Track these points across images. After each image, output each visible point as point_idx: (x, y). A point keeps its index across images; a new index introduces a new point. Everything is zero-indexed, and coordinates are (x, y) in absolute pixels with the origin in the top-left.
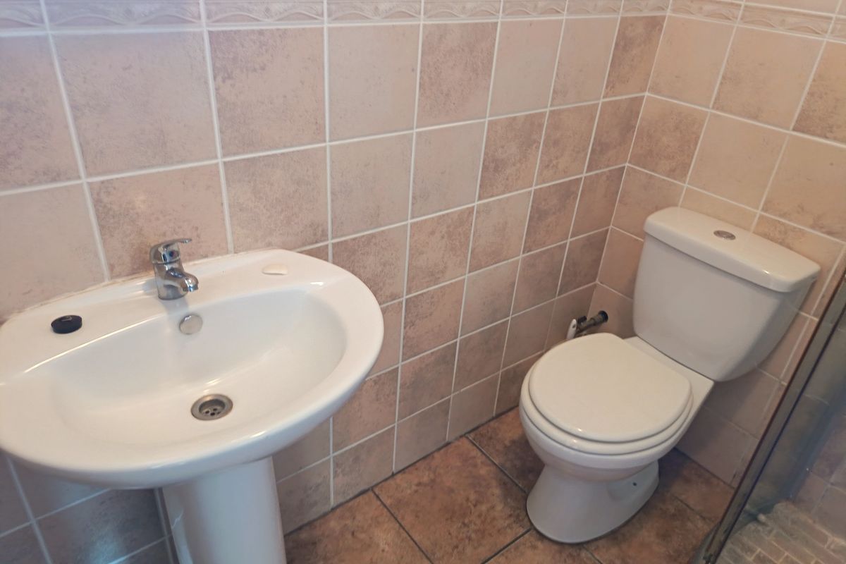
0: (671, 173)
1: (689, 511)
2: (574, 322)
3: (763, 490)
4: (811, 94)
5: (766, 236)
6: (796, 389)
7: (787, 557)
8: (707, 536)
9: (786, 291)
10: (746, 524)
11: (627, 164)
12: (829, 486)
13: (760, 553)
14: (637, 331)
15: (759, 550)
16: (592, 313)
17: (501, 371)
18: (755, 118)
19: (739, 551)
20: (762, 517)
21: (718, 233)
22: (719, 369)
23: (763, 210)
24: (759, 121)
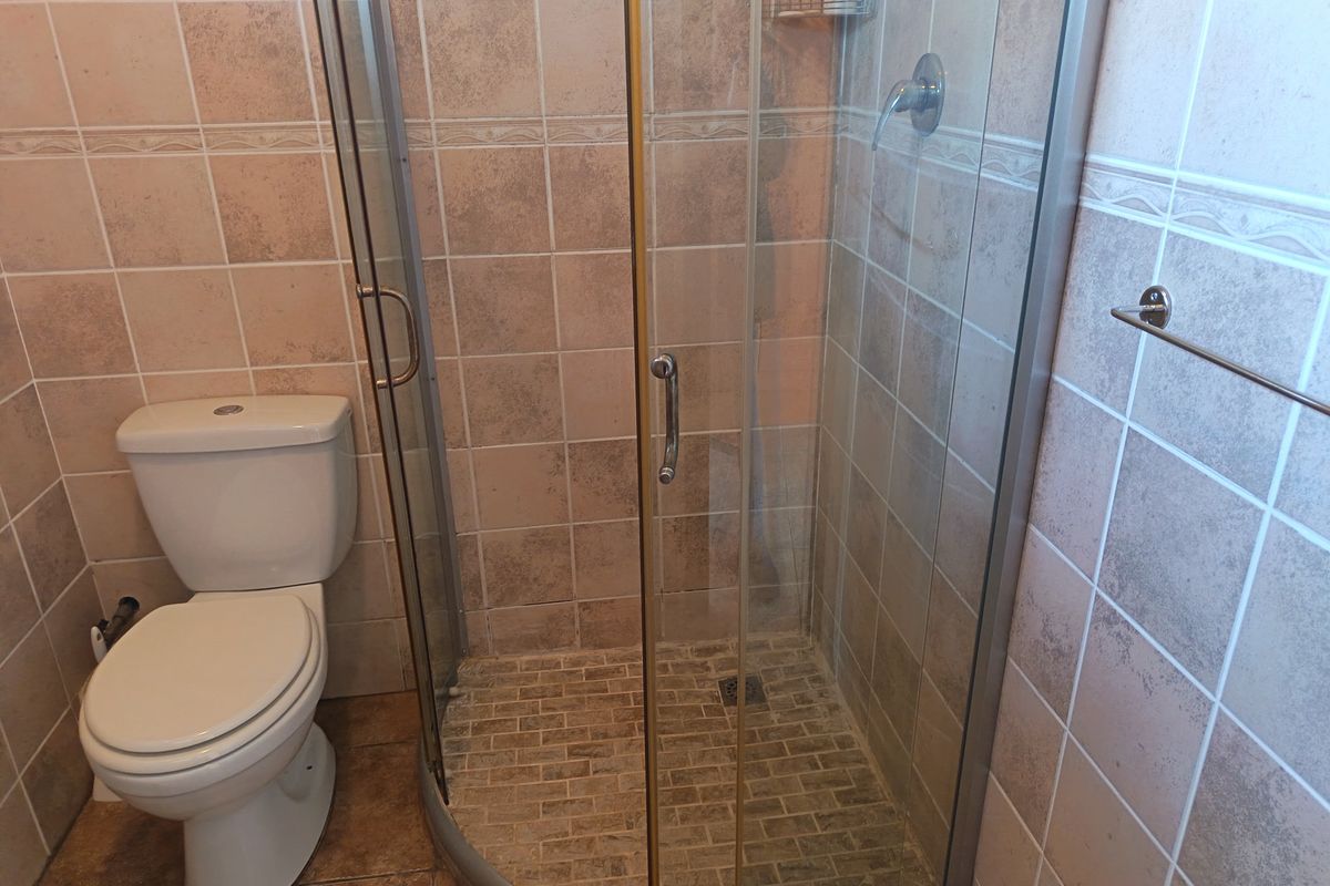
0: (109, 367)
1: (385, 748)
2: (95, 630)
3: (438, 667)
4: (225, 218)
5: (272, 392)
6: (404, 538)
7: (496, 707)
8: (419, 755)
9: (332, 437)
10: (445, 710)
11: (34, 381)
12: (487, 612)
13: (474, 723)
14: (192, 586)
15: (471, 722)
16: (109, 612)
17: (20, 777)
18: (178, 262)
19: (455, 738)
20: (454, 691)
21: (219, 412)
22: (318, 568)
23: (252, 365)
24: (183, 264)
